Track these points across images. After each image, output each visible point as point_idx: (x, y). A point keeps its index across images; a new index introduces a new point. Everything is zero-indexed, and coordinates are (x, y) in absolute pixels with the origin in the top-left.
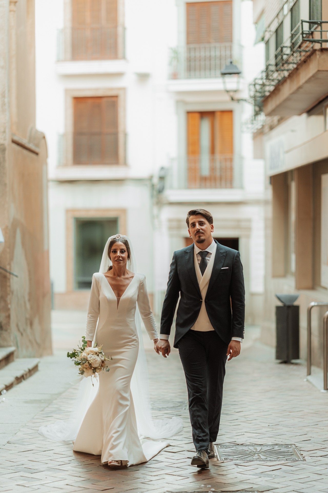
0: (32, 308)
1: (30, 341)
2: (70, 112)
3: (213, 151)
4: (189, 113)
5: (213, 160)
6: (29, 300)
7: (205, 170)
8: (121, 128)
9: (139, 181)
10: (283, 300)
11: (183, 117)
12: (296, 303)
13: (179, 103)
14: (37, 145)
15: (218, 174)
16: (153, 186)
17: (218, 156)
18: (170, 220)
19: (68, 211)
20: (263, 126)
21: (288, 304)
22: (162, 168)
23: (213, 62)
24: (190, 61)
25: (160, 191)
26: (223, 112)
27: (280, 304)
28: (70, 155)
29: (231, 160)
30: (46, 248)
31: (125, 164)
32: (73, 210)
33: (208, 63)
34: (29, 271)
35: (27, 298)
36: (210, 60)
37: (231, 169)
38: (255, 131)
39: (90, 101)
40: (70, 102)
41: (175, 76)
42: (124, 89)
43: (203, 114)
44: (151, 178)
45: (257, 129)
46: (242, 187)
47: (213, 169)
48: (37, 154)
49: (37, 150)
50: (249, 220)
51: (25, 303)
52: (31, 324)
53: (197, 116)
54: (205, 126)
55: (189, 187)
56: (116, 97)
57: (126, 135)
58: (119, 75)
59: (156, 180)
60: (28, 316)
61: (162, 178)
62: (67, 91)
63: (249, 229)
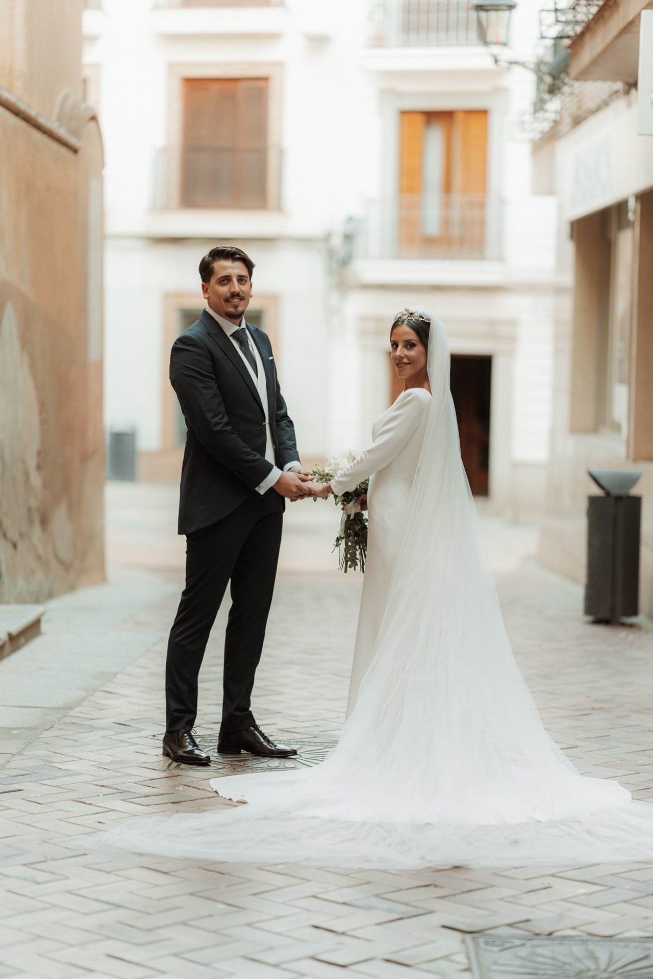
0: (45, 485)
1: (39, 558)
2: (177, 106)
3: (447, 187)
4: (404, 113)
5: (447, 205)
6: (39, 467)
7: (432, 224)
8: (273, 139)
9: (304, 241)
10: (604, 482)
11: (392, 123)
12: (634, 491)
13: (385, 93)
14: (76, 133)
15: (456, 231)
16: (331, 253)
17: (457, 198)
18: (363, 319)
19: (168, 296)
20: (556, 123)
21: (615, 492)
22: (350, 219)
23: (453, 15)
24: (409, 12)
25: (345, 262)
26: (469, 112)
27: (596, 491)
28: (175, 190)
29: (482, 205)
30: (93, 356)
31: (279, 208)
32: (179, 295)
33: (443, 16)
34: (42, 405)
35: (32, 463)
36: (448, 11)
37: (482, 223)
38: (538, 136)
39: (215, 87)
40: (177, 88)
41: (378, 41)
42: (280, 65)
43: (432, 116)
44: (327, 237)
45: (542, 132)
46: (501, 259)
47: (446, 222)
48: (75, 151)
49: (73, 141)
50: (513, 323)
51: (27, 475)
52: (44, 521)
53: (420, 119)
54: (434, 140)
55: (399, 257)
56: (266, 79)
57: (281, 153)
58: (271, 37)
59: (337, 242)
60: (33, 503)
61: (348, 238)
62: (171, 66)
63: (512, 339)
